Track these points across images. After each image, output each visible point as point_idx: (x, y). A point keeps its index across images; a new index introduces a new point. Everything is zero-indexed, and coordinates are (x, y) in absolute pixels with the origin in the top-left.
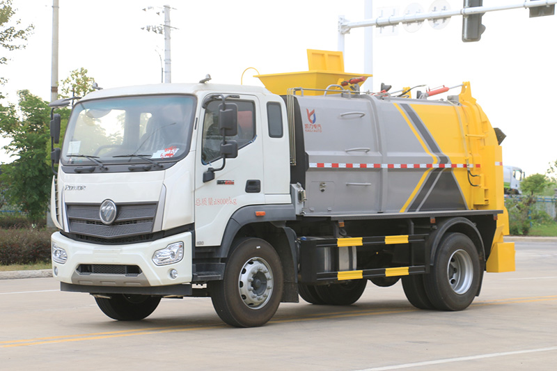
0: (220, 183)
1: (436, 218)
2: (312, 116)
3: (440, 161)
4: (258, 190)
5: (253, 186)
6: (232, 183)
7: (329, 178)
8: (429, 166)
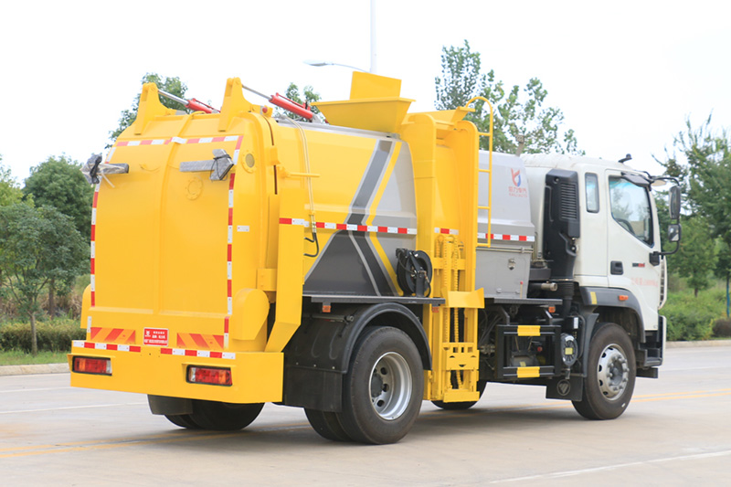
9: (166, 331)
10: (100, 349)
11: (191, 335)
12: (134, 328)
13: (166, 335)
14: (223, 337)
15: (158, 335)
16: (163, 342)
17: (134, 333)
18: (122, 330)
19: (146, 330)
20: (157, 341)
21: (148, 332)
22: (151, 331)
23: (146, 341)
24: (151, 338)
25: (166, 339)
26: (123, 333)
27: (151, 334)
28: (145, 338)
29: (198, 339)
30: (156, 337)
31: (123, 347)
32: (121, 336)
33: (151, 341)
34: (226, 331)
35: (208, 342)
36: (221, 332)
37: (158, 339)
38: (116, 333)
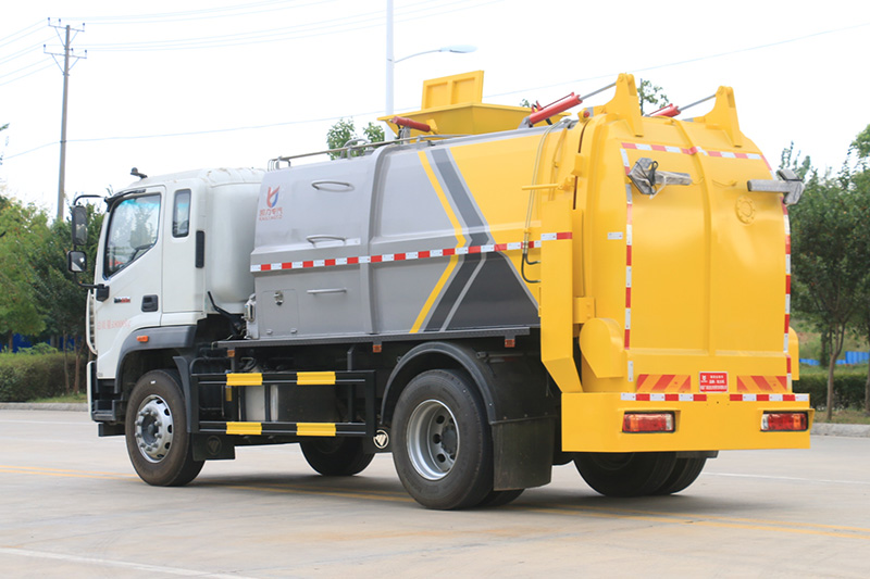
0: (117, 301)
1: (383, 343)
2: (274, 196)
3: (471, 240)
4: (155, 308)
5: (150, 304)
6: (128, 301)
7: (287, 284)
8: (449, 252)
9: (725, 375)
10: (657, 400)
11: (753, 377)
12: (688, 374)
13: (725, 379)
14: (785, 378)
15: (715, 380)
16: (722, 387)
17: (689, 378)
18: (673, 376)
19: (702, 374)
20: (715, 387)
21: (704, 377)
22: (708, 375)
23: (703, 388)
24: (708, 384)
25: (725, 384)
26: (674, 380)
27: (708, 379)
28: (702, 384)
29: (760, 381)
30: (713, 382)
31: (686, 397)
32: (672, 383)
33: (708, 387)
34: (789, 371)
35: (771, 385)
36: (783, 373)
37: (716, 384)
38: (665, 381)
